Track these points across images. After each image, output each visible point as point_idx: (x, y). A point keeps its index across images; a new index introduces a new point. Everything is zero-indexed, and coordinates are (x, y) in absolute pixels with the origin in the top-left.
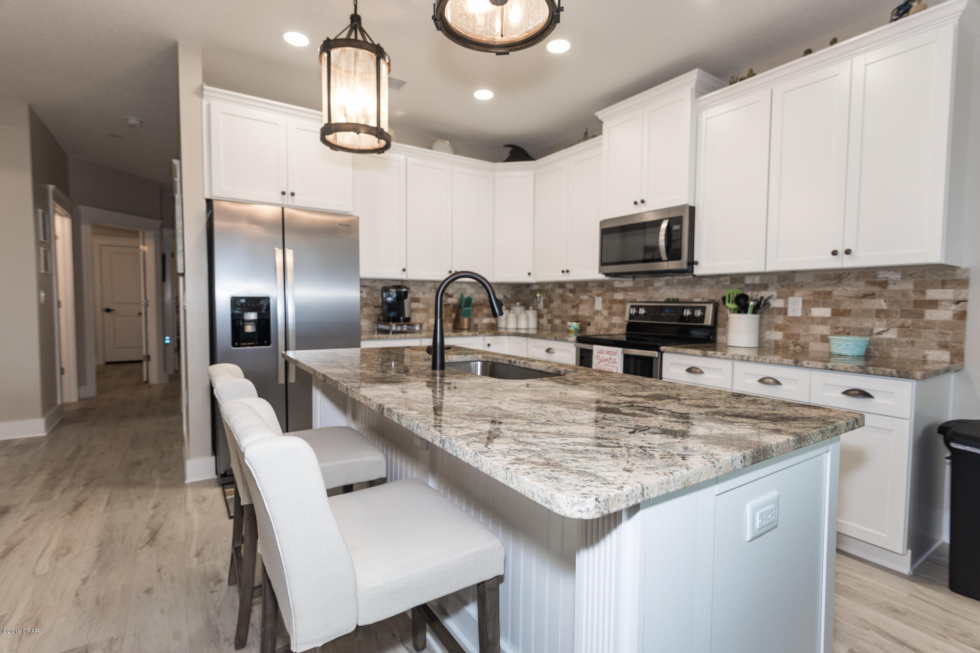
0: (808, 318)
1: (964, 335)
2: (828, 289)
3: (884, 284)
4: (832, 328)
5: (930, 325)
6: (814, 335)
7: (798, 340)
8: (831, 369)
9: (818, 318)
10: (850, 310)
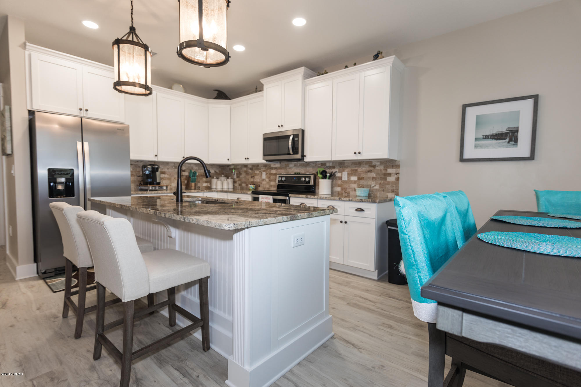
0: (349, 181)
1: (398, 187)
2: (356, 168)
3: (374, 167)
4: (358, 185)
5: (389, 183)
6: (351, 188)
7: (346, 190)
8: (351, 201)
9: (353, 181)
10: (364, 178)
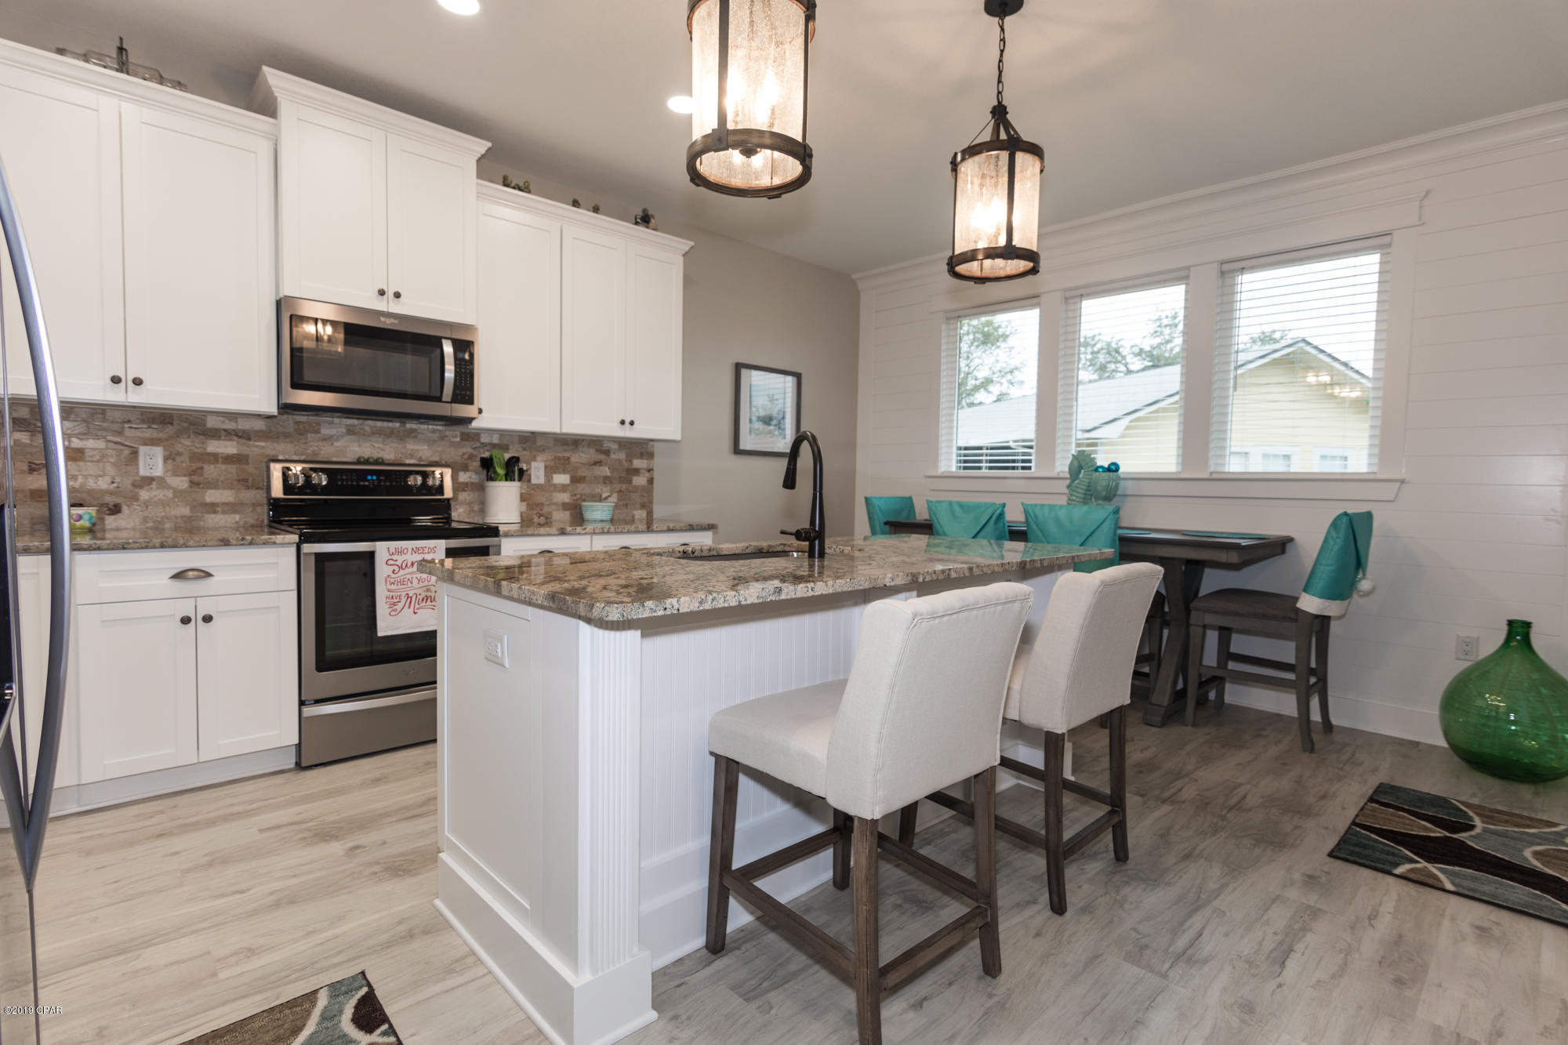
0: (551, 486)
2: (567, 455)
3: (607, 453)
4: (572, 495)
5: (636, 489)
6: (556, 504)
7: (541, 510)
9: (559, 484)
10: (585, 477)
